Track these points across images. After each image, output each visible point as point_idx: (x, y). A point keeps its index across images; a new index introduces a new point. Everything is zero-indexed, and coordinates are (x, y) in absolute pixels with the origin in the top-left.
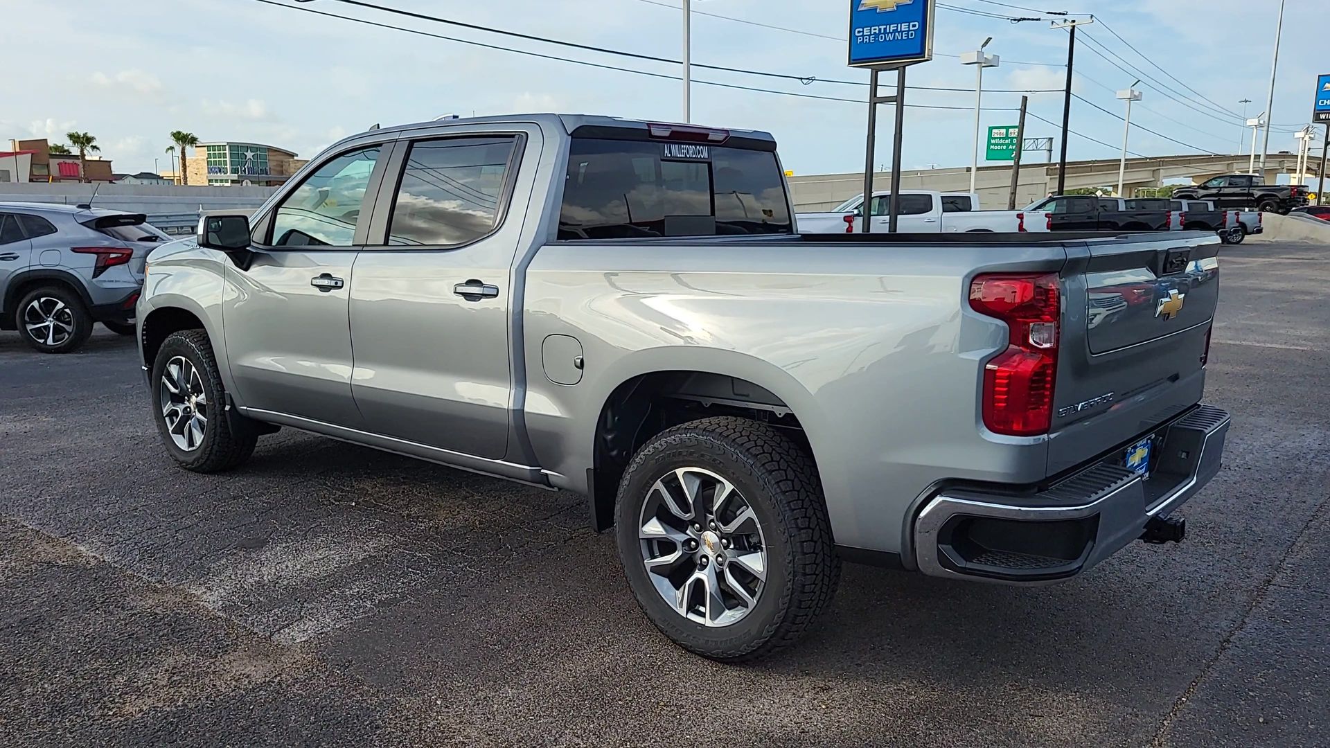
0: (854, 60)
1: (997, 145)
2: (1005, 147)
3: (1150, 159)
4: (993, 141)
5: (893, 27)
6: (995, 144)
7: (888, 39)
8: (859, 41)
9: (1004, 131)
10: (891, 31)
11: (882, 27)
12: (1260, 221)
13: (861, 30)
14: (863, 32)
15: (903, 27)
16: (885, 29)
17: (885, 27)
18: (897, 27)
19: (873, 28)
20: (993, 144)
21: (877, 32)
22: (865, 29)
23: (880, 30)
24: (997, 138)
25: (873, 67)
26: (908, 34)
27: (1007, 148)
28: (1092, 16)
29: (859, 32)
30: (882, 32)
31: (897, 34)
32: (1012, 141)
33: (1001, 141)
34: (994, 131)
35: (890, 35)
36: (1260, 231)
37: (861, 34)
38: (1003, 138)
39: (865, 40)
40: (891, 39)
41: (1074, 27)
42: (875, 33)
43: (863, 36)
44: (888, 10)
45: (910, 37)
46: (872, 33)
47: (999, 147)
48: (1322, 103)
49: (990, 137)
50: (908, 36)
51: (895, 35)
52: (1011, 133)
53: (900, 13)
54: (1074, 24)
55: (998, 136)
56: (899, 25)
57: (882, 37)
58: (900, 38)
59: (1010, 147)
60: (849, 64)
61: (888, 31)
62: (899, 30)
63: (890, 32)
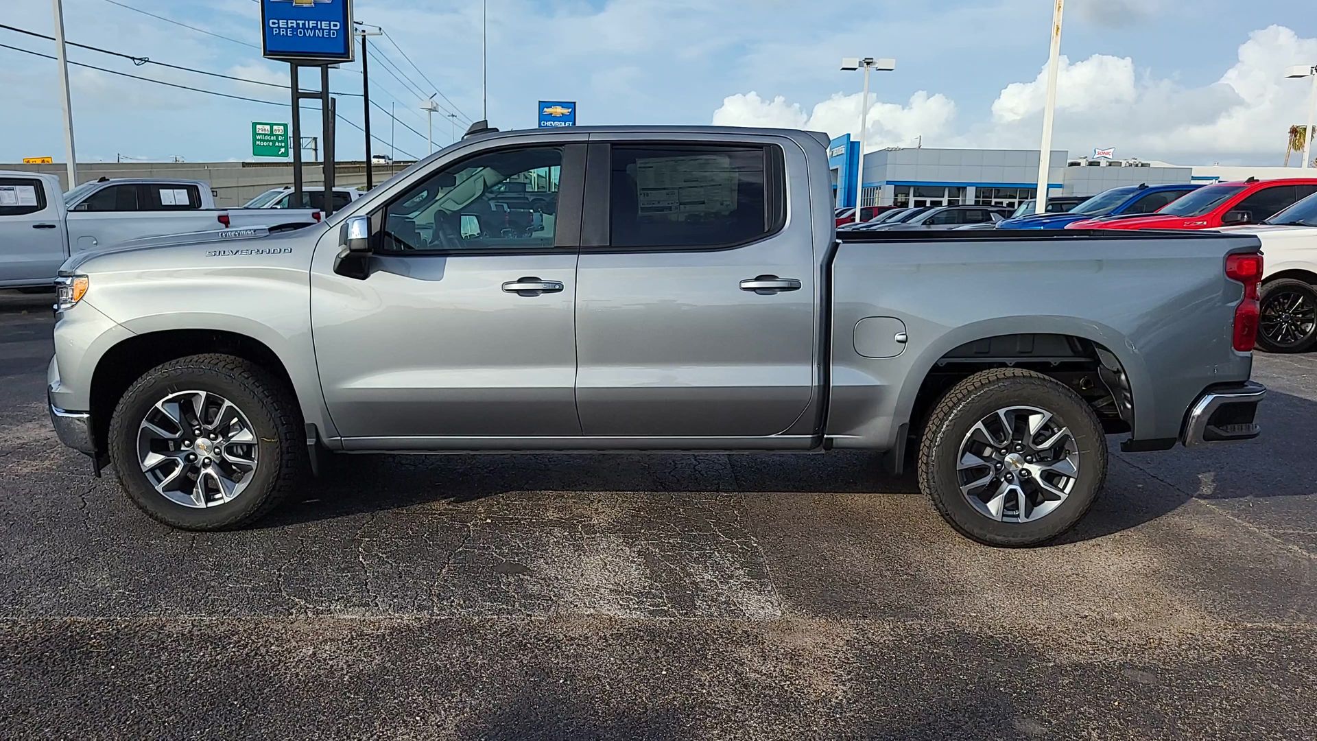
0: (269, 51)
1: (264, 141)
2: (271, 144)
3: (404, 162)
4: (258, 137)
5: (312, 24)
6: (261, 140)
7: (307, 35)
8: (274, 33)
9: (268, 127)
10: (311, 27)
11: (301, 22)
12: (542, 221)
13: (276, 21)
14: (279, 23)
15: (323, 25)
16: (304, 24)
17: (303, 22)
18: (317, 24)
19: (289, 21)
20: (258, 140)
21: (295, 26)
22: (281, 21)
23: (298, 24)
24: (263, 134)
25: (292, 61)
26: (329, 32)
27: (274, 144)
28: (380, 29)
29: (273, 23)
30: (301, 26)
31: (317, 31)
32: (277, 138)
33: (266, 138)
34: (258, 126)
35: (309, 31)
36: (542, 229)
37: (277, 25)
38: (268, 135)
39: (282, 33)
40: (312, 35)
41: (365, 36)
42: (292, 27)
43: (279, 28)
44: (305, 5)
45: (332, 36)
46: (289, 26)
47: (265, 144)
48: (544, 124)
49: (255, 133)
50: (329, 35)
51: (315, 32)
52: (276, 130)
53: (318, 12)
54: (365, 34)
55: (263, 132)
56: (319, 23)
57: (301, 32)
58: (321, 36)
59: (277, 144)
60: (264, 55)
61: (307, 26)
62: (319, 27)
63: (309, 28)
